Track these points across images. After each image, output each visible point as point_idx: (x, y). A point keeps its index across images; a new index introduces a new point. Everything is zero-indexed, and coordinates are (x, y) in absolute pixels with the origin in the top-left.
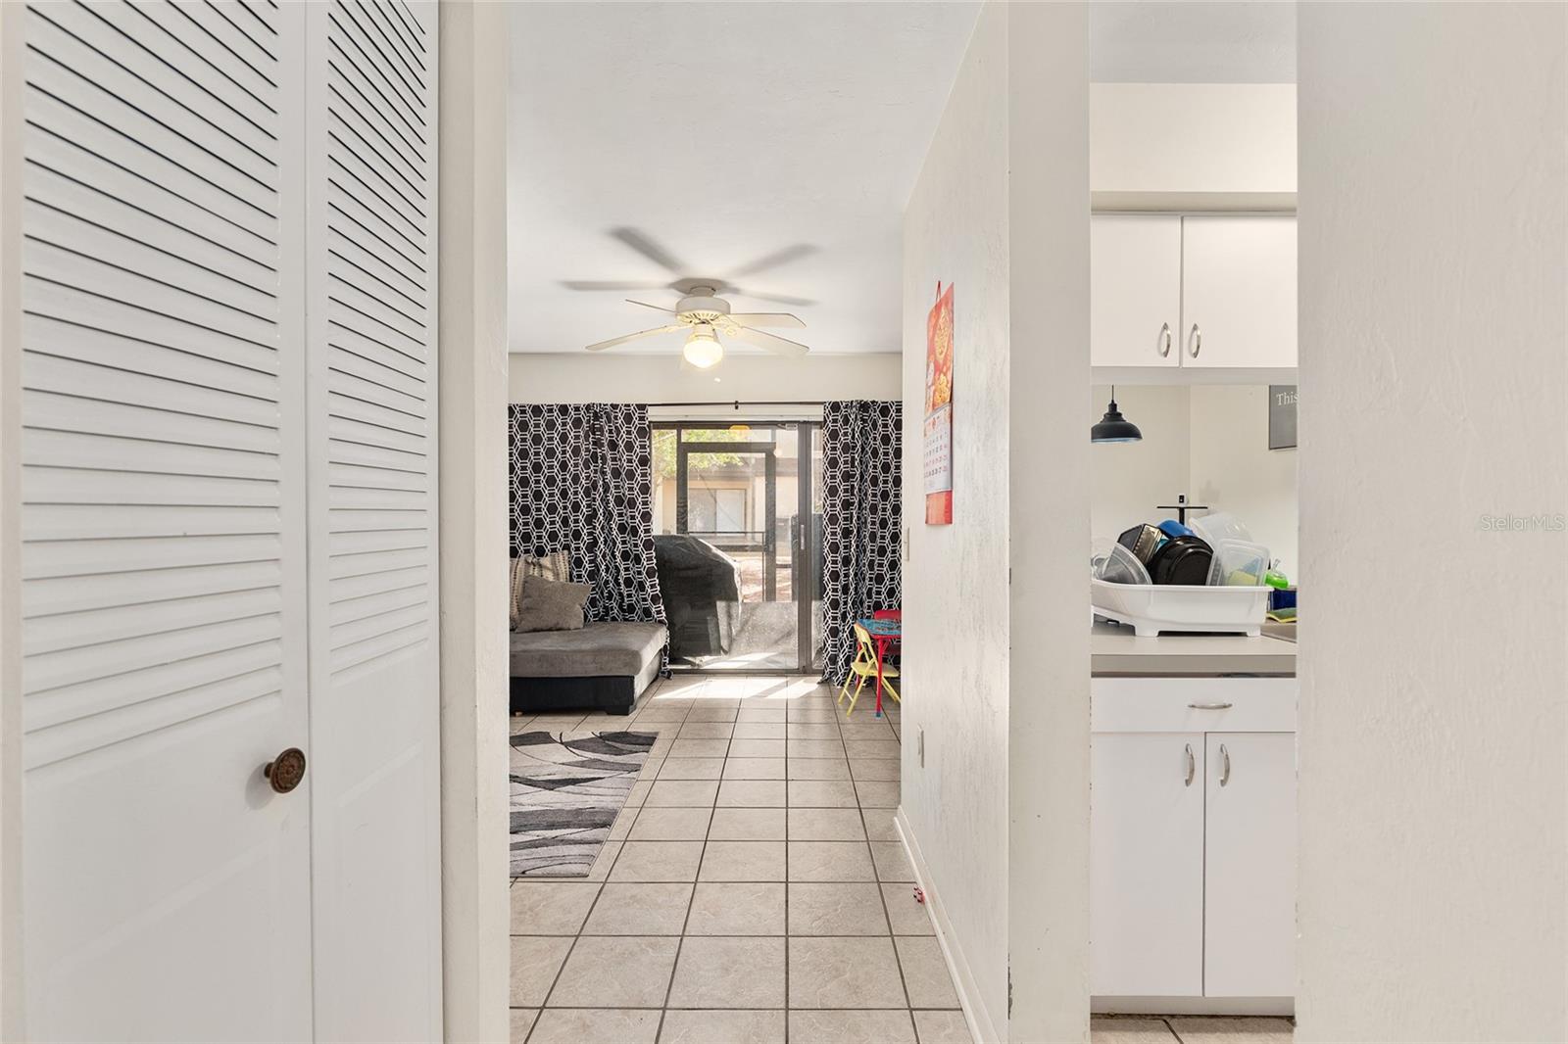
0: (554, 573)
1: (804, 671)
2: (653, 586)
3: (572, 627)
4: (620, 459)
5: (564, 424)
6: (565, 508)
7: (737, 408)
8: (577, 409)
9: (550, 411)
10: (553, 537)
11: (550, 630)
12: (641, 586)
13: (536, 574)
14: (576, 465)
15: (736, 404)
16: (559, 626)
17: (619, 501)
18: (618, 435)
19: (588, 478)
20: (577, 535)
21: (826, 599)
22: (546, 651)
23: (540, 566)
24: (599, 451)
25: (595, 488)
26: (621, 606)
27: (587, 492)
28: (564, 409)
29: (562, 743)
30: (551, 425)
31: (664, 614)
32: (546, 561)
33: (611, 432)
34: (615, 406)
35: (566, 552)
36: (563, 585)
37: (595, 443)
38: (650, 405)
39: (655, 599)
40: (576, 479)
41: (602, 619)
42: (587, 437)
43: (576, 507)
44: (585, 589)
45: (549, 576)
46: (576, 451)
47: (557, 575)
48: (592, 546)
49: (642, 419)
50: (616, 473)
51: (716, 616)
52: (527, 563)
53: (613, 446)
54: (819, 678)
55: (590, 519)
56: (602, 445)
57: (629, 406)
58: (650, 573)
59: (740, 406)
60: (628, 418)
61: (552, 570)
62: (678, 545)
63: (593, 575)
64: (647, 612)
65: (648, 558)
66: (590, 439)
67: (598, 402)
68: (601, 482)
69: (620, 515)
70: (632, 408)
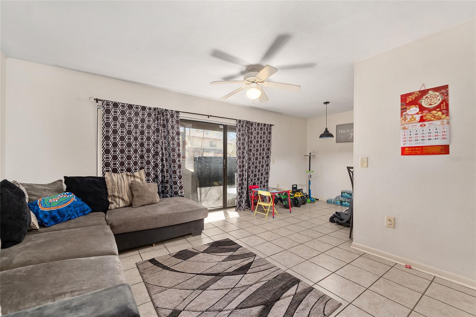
1: (225, 207)
3: (157, 202)
5: (143, 115)
8: (150, 109)
9: (137, 108)
13: (133, 180)
14: (148, 133)
15: (209, 116)
23: (134, 176)
28: (144, 108)
29: (203, 253)
32: (137, 174)
34: (166, 110)
35: (144, 170)
36: (145, 185)
42: (154, 121)
43: (148, 151)
45: (138, 180)
46: (149, 127)
47: (142, 180)
49: (177, 117)
54: (234, 209)
57: (172, 111)
60: (172, 116)
61: (140, 178)
66: (156, 122)
67: (159, 107)
70: (174, 112)
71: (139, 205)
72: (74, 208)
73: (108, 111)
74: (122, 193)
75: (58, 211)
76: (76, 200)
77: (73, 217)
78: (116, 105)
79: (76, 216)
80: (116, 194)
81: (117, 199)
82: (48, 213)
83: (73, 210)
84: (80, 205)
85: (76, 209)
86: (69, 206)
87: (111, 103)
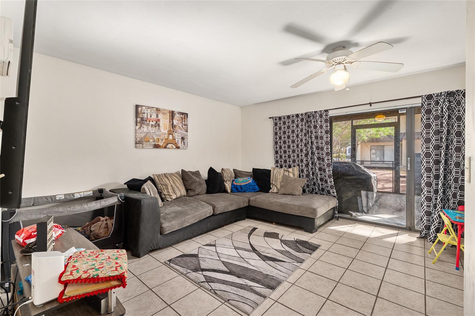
0: (293, 174)
1: (410, 229)
2: (331, 182)
3: (297, 195)
4: (318, 132)
5: (298, 121)
6: (298, 151)
7: (371, 106)
8: (302, 115)
9: (293, 117)
10: (294, 161)
11: (289, 195)
12: (326, 182)
13: (287, 174)
14: (302, 135)
15: (370, 104)
16: (292, 194)
17: (318, 148)
18: (317, 123)
19: (306, 140)
20: (302, 161)
21: (423, 196)
22: (282, 203)
23: (289, 172)
24: (309, 129)
25: (308, 143)
26: (319, 189)
27: (306, 145)
28: (297, 116)
29: (280, 240)
30: (293, 122)
31: (336, 193)
32: (290, 170)
33: (314, 122)
34: (316, 112)
35: (298, 167)
36: (295, 179)
37: (308, 127)
38: (329, 110)
39: (332, 187)
40: (301, 140)
41: (311, 193)
42: (305, 125)
43: (302, 151)
44: (304, 181)
45: (291, 175)
46: (302, 130)
47: (294, 175)
48: (307, 165)
49: (326, 115)
50: (316, 137)
51: (361, 197)
52: (284, 170)
53: (315, 127)
54: (418, 235)
55: (306, 155)
56: (311, 127)
57: (321, 111)
58: (329, 177)
59: (372, 104)
60: (321, 116)
61: (293, 173)
62: (345, 166)
63: (308, 176)
64: (329, 192)
65: (329, 171)
66: (307, 125)
67: (310, 111)
68: (310, 141)
69: (318, 153)
70: (322, 112)
71: (281, 193)
72: (249, 186)
73: (276, 124)
74: (277, 182)
75: (240, 186)
76: (251, 182)
77: (247, 191)
78: (280, 118)
79: (249, 191)
80: (274, 183)
81: (274, 186)
82: (235, 186)
83: (248, 187)
84: (253, 186)
85: (250, 187)
86: (246, 185)
87: (277, 118)
